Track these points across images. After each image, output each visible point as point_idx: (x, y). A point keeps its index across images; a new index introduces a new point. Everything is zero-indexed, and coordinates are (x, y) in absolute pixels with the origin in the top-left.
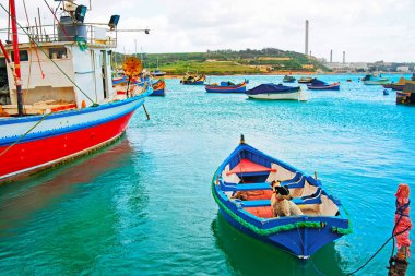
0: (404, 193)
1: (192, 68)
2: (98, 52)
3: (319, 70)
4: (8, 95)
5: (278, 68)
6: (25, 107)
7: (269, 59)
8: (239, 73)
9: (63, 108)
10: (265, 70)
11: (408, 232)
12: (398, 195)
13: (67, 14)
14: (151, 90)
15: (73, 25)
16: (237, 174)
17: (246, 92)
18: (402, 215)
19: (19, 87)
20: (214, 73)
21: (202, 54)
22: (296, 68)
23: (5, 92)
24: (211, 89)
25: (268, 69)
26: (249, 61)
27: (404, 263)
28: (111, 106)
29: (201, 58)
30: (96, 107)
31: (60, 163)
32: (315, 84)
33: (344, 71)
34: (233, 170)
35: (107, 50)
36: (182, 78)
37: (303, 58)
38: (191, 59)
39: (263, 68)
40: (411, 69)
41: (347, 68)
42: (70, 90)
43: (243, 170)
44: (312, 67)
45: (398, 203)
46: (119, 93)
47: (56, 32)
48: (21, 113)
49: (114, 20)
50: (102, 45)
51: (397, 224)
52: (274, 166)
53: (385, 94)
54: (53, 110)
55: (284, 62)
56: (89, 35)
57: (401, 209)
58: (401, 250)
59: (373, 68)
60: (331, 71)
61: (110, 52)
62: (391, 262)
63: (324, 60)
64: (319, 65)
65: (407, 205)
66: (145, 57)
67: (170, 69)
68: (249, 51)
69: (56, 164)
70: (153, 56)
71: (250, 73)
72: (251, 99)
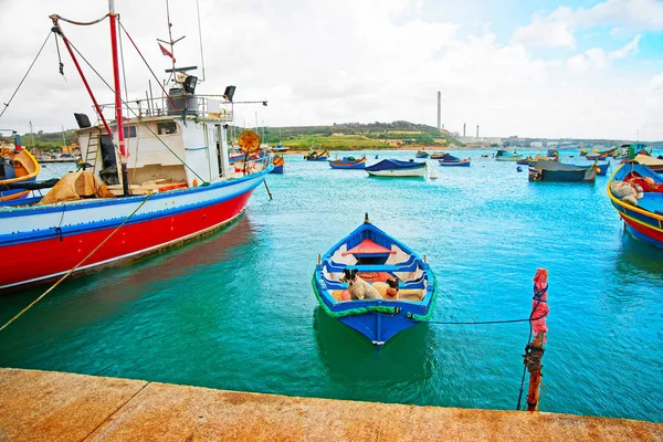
0: (542, 276)
1: (317, 143)
2: (211, 126)
3: (451, 145)
4: (116, 174)
5: (409, 143)
6: (131, 187)
7: (399, 132)
8: (368, 148)
9: (173, 188)
10: (395, 145)
11: (545, 319)
12: (536, 280)
13: (179, 86)
14: (271, 167)
15: (182, 98)
16: (354, 254)
17: (367, 169)
18: (540, 301)
19: (124, 166)
20: (341, 148)
21: (328, 128)
22: (428, 143)
23: (113, 171)
24: (335, 165)
25: (398, 144)
26: (378, 134)
27: (541, 350)
28: (224, 185)
29: (327, 131)
30: (206, 187)
31: (168, 247)
32: (447, 160)
33: (478, 146)
34: (351, 251)
35: (222, 124)
36: (307, 154)
37: (435, 132)
38: (315, 133)
39: (393, 143)
40: (545, 145)
41: (481, 143)
42: (181, 168)
43: (362, 251)
44: (445, 141)
45: (535, 287)
46: (237, 171)
47: (165, 106)
48: (127, 193)
49: (229, 92)
50: (216, 118)
51: (534, 310)
52: (394, 247)
53: (519, 170)
54: (162, 190)
55: (416, 136)
56: (201, 108)
57: (539, 294)
58: (537, 337)
59: (507, 144)
60: (464, 146)
61: (226, 126)
62: (527, 349)
63: (457, 134)
64: (452, 139)
65: (545, 290)
66: (266, 131)
67: (293, 144)
68: (378, 124)
69: (163, 248)
70: (275, 130)
71: (380, 148)
72: (371, 176)
